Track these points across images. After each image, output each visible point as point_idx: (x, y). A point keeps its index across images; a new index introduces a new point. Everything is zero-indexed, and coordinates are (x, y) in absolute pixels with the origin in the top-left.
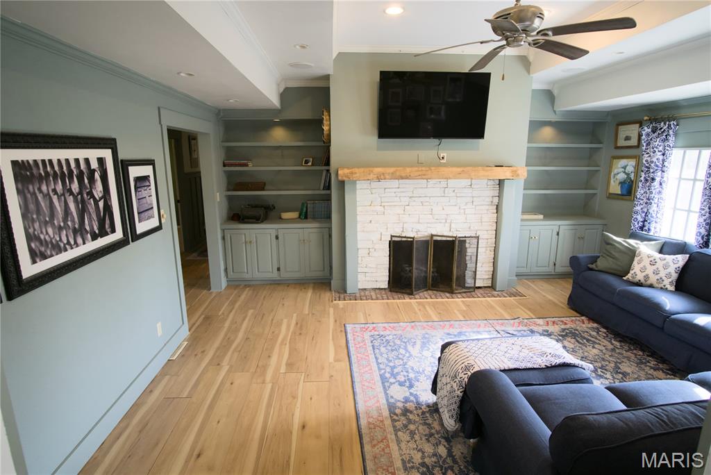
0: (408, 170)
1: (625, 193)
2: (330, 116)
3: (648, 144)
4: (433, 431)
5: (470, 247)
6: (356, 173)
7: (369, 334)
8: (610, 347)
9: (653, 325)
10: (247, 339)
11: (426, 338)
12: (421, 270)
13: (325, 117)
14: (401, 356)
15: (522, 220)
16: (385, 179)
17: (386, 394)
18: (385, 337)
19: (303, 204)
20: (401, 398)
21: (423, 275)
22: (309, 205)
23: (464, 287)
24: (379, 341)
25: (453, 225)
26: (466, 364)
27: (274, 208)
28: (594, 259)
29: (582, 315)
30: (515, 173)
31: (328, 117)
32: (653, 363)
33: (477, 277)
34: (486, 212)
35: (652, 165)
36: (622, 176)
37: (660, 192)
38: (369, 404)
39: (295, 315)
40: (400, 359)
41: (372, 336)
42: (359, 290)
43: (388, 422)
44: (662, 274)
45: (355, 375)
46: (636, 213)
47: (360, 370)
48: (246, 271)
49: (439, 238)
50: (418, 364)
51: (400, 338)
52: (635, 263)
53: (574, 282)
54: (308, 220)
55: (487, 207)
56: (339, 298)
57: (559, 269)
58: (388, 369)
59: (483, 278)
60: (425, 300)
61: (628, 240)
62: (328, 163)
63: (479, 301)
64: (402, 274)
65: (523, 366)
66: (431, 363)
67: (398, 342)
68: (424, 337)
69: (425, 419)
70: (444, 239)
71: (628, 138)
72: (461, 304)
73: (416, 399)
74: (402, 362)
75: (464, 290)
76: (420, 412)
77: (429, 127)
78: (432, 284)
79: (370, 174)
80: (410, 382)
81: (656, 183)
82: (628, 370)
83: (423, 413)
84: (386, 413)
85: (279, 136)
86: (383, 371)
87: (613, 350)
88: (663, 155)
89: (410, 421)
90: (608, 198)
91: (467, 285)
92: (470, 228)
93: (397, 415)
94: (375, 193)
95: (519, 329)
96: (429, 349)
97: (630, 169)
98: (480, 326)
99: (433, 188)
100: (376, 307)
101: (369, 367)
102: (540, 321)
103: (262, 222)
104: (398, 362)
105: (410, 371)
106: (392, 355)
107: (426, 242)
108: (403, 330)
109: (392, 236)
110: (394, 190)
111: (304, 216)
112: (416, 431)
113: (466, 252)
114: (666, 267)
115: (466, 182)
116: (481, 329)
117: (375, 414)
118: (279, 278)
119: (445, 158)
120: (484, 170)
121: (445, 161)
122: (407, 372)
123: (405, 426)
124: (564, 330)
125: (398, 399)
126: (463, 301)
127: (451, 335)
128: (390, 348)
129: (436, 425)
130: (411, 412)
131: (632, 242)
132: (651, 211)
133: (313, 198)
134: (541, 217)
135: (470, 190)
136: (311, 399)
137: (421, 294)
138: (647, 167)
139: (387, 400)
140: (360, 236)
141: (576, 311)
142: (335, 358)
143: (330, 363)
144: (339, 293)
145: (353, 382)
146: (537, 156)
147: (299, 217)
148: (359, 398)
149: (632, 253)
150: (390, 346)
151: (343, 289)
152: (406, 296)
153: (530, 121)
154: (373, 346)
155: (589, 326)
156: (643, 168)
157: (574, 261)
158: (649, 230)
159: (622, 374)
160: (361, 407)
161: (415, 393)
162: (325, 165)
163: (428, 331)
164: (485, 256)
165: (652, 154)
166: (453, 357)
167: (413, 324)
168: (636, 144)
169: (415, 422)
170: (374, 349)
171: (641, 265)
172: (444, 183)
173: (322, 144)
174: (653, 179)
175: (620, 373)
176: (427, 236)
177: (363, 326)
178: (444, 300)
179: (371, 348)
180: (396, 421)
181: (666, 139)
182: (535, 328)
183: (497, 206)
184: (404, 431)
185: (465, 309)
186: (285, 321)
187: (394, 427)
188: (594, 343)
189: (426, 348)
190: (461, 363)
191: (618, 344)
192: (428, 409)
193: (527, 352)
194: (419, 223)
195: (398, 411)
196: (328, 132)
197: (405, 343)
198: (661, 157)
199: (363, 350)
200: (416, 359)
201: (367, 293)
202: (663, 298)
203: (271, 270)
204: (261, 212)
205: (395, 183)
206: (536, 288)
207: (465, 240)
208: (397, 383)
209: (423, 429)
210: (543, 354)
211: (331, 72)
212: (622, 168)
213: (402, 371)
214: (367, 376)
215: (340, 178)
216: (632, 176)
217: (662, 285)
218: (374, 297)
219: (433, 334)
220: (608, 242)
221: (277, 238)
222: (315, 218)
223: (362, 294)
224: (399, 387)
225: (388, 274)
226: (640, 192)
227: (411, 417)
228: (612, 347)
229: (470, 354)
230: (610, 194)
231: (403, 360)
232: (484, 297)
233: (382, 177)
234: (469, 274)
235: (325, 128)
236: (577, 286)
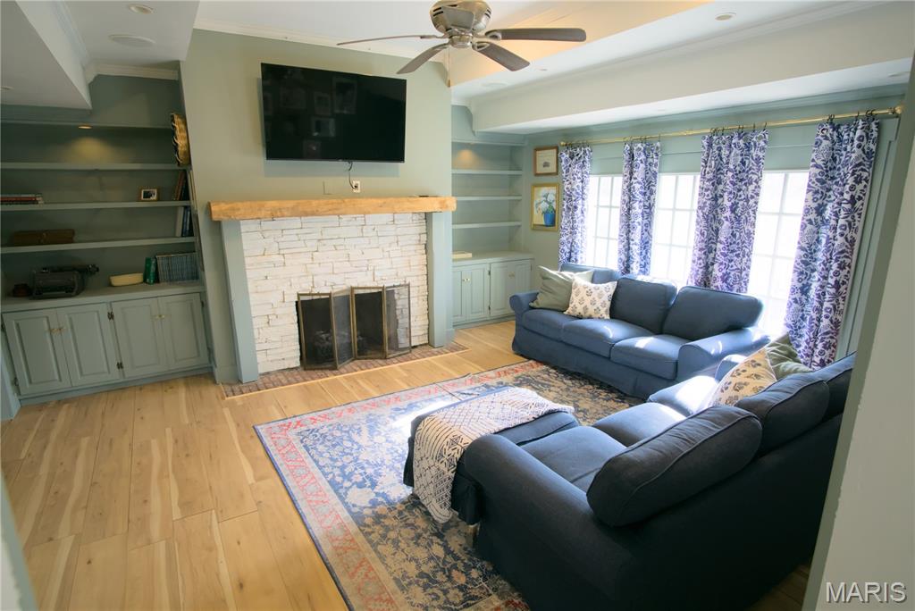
0: (314, 203)
1: (549, 223)
2: (185, 124)
3: (567, 171)
4: (419, 531)
5: (399, 299)
6: (239, 209)
7: (294, 431)
8: (564, 387)
9: (599, 355)
10: (94, 484)
11: (371, 420)
12: (344, 336)
13: (178, 125)
14: (347, 451)
15: (454, 260)
16: (283, 216)
17: (346, 504)
18: (317, 431)
19: (148, 261)
20: (366, 503)
21: (346, 341)
22: (160, 262)
23: (397, 349)
24: (311, 437)
25: (376, 273)
26: (451, 437)
27: (98, 270)
28: (534, 297)
29: (529, 359)
30: (443, 205)
31: (183, 126)
32: (604, 394)
33: (412, 334)
34: (414, 253)
35: (574, 192)
36: (544, 206)
37: (582, 221)
38: (328, 523)
39: (168, 430)
40: (347, 454)
41: (299, 434)
42: (261, 375)
43: (360, 538)
44: (598, 304)
45: (294, 491)
46: (563, 244)
47: (298, 482)
48: (57, 378)
49: (361, 292)
50: (373, 455)
51: (339, 427)
52: (573, 295)
53: (517, 325)
54: (161, 284)
55: (413, 248)
56: (233, 391)
57: (495, 313)
58: (337, 472)
59: (418, 335)
60: (354, 373)
61: (562, 273)
62: (186, 194)
63: (418, 362)
64: (316, 344)
65: (512, 423)
66: (388, 450)
67: (338, 434)
68: (369, 420)
69: (404, 520)
70: (368, 291)
71: (546, 165)
72: (399, 370)
73: (386, 499)
74: (351, 458)
75: (398, 353)
76: (395, 513)
77: (314, 148)
78: (358, 352)
79: (260, 210)
80: (371, 480)
81: (578, 211)
82: (586, 406)
83: (400, 513)
84: (353, 528)
85: (91, 153)
86: (331, 476)
87: (568, 389)
88: (582, 182)
89: (387, 529)
90: (533, 229)
91: (400, 346)
92: (397, 275)
93: (369, 526)
94: (268, 237)
95: (473, 386)
96: (380, 433)
97: (551, 197)
98: (430, 392)
99: (346, 226)
100: (291, 394)
101: (310, 476)
102: (491, 374)
103: (78, 294)
104: (346, 459)
105: (366, 466)
106: (335, 452)
107: (346, 299)
108: (340, 416)
109: (299, 295)
110: (296, 232)
111: (153, 277)
112: (400, 538)
113: (395, 305)
114: (600, 296)
115: (387, 217)
116: (432, 396)
117: (339, 534)
118: (122, 380)
119: (359, 186)
120: (408, 201)
121: (359, 191)
122: (363, 468)
123: (384, 536)
124: (517, 378)
125: (363, 505)
126: (400, 366)
127: (400, 409)
128: (329, 444)
129: (421, 523)
130: (385, 517)
131: (567, 274)
132: (576, 240)
133: (166, 250)
134: (470, 255)
135: (392, 228)
136: (239, 543)
137: (346, 367)
138: (568, 195)
139: (350, 511)
140: (253, 299)
141: (522, 355)
142: (255, 476)
143: (251, 486)
144: (230, 385)
145: (293, 502)
146: (462, 184)
147: (145, 281)
148: (310, 519)
149: (568, 286)
150: (329, 441)
151: (236, 380)
152: (328, 372)
153: (453, 143)
154: (305, 446)
155: (539, 369)
156: (565, 196)
157: (515, 301)
158: (576, 260)
159: (583, 411)
160: (317, 531)
161: (381, 491)
162: (180, 200)
163: (373, 412)
164: (418, 307)
165: (573, 181)
166: (431, 433)
167: (349, 406)
168: (555, 171)
169: (394, 528)
170: (308, 450)
171: (579, 297)
172: (360, 220)
173: (175, 167)
174: (576, 207)
175: (581, 411)
176: (345, 290)
177: (282, 422)
178: (378, 369)
179: (304, 450)
180: (370, 533)
181: (583, 166)
182: (489, 383)
183: (426, 245)
184: (385, 542)
185: (405, 375)
186: (154, 443)
187: (370, 542)
188: (549, 386)
189: (376, 433)
190: (444, 437)
191: (569, 382)
192: (404, 507)
193: (510, 407)
194: (333, 273)
195: (368, 521)
196: (185, 149)
197: (348, 432)
198: (580, 184)
199: (293, 456)
200: (369, 449)
201: (272, 377)
202: (605, 327)
203: (106, 370)
204: (75, 278)
205: (296, 222)
206: (475, 338)
207: (393, 291)
208: (355, 486)
209: (408, 533)
210: (526, 406)
211: (181, 55)
212: (544, 197)
213: (356, 469)
214: (312, 488)
215: (215, 217)
216: (554, 205)
217: (599, 315)
218: (284, 381)
219: (378, 413)
220: (545, 277)
221: (111, 316)
222: (172, 280)
223: (266, 379)
224: (359, 490)
225: (298, 347)
226: (564, 221)
227: (387, 522)
228: (566, 387)
229: (451, 424)
230: (534, 225)
231: (351, 454)
232: (424, 357)
233: (279, 214)
234: (401, 332)
235: (181, 142)
236: (521, 328)
